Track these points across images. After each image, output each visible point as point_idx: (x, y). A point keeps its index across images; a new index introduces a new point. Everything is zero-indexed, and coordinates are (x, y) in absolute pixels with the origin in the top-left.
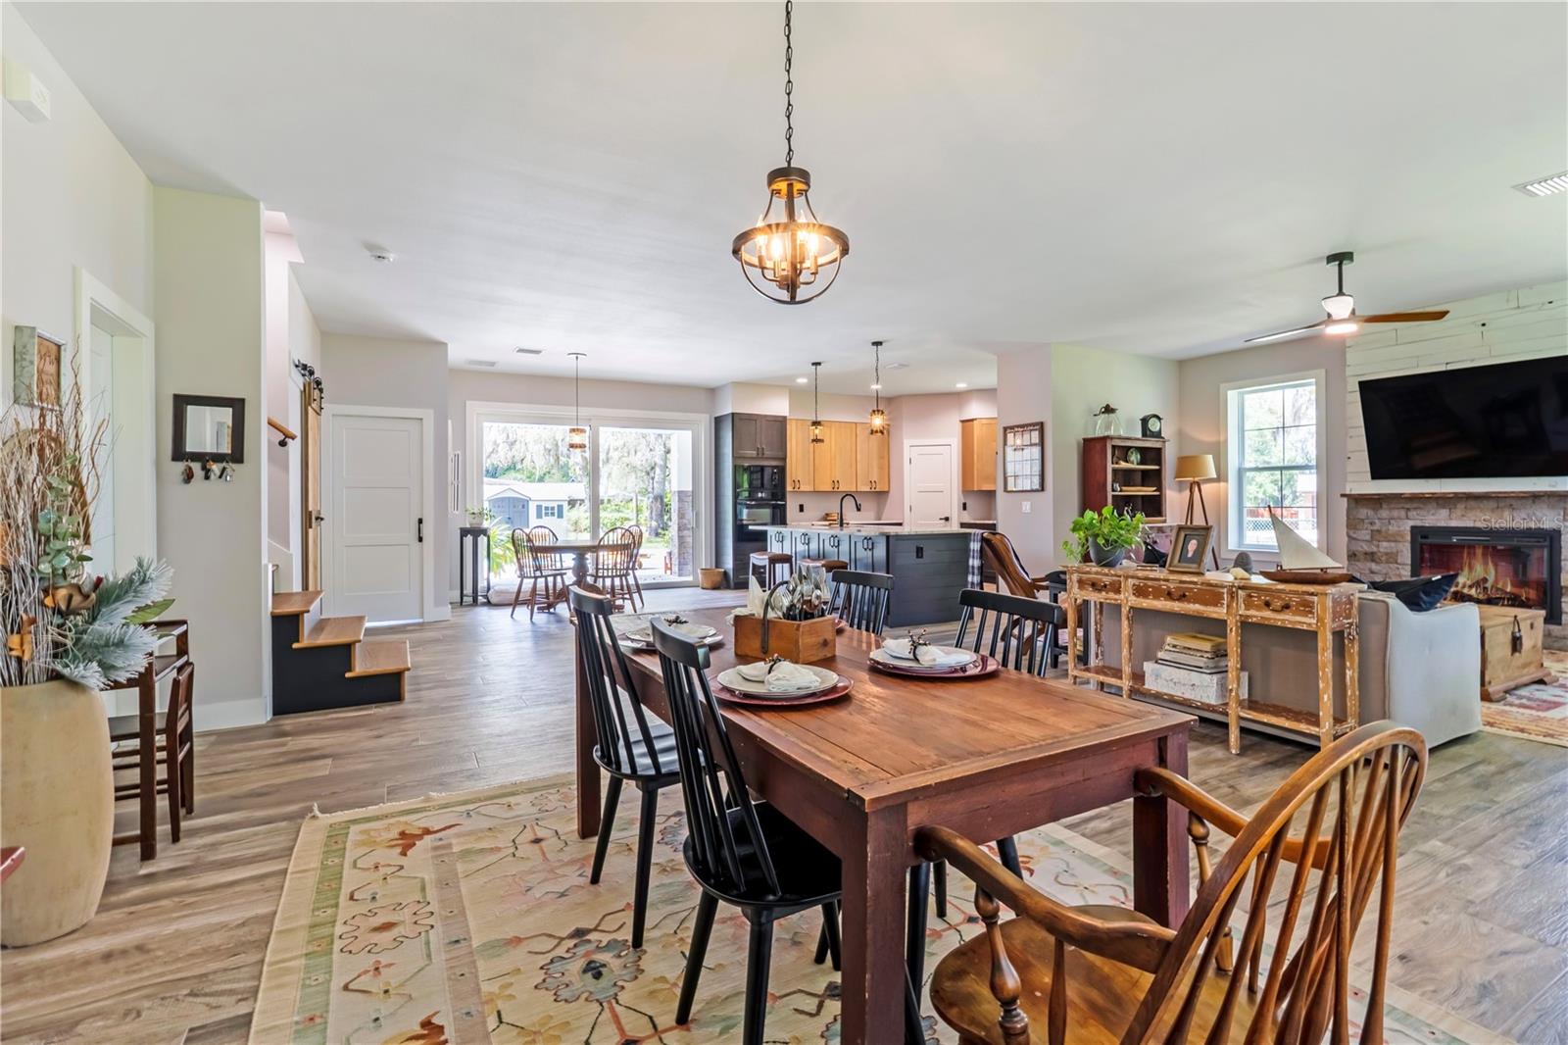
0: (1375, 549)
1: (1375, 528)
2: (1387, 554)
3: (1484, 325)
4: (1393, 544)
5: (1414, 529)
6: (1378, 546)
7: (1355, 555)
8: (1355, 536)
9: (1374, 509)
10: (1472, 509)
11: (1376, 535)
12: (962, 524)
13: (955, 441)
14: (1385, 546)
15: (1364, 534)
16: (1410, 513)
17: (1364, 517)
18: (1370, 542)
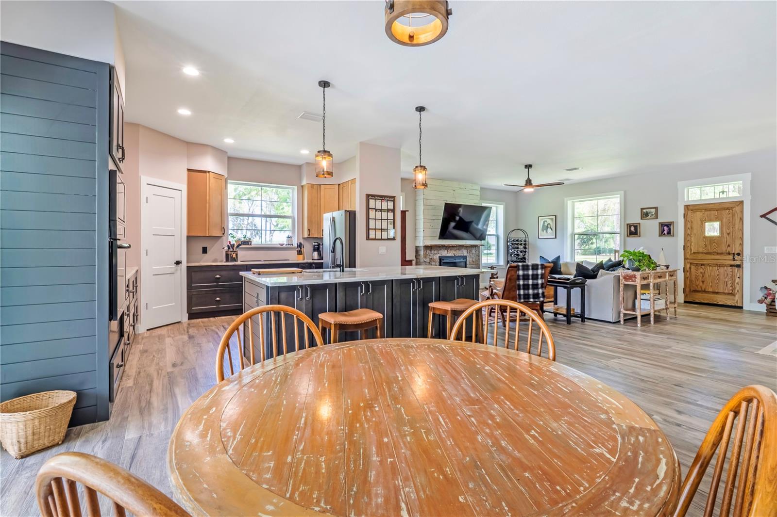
1: (431, 257)
4: (435, 263)
5: (439, 257)
6: (431, 264)
8: (426, 261)
9: (430, 250)
10: (452, 250)
11: (431, 260)
12: (188, 267)
13: (184, 187)
14: (433, 264)
15: (428, 260)
16: (439, 252)
17: (428, 253)
18: (429, 263)
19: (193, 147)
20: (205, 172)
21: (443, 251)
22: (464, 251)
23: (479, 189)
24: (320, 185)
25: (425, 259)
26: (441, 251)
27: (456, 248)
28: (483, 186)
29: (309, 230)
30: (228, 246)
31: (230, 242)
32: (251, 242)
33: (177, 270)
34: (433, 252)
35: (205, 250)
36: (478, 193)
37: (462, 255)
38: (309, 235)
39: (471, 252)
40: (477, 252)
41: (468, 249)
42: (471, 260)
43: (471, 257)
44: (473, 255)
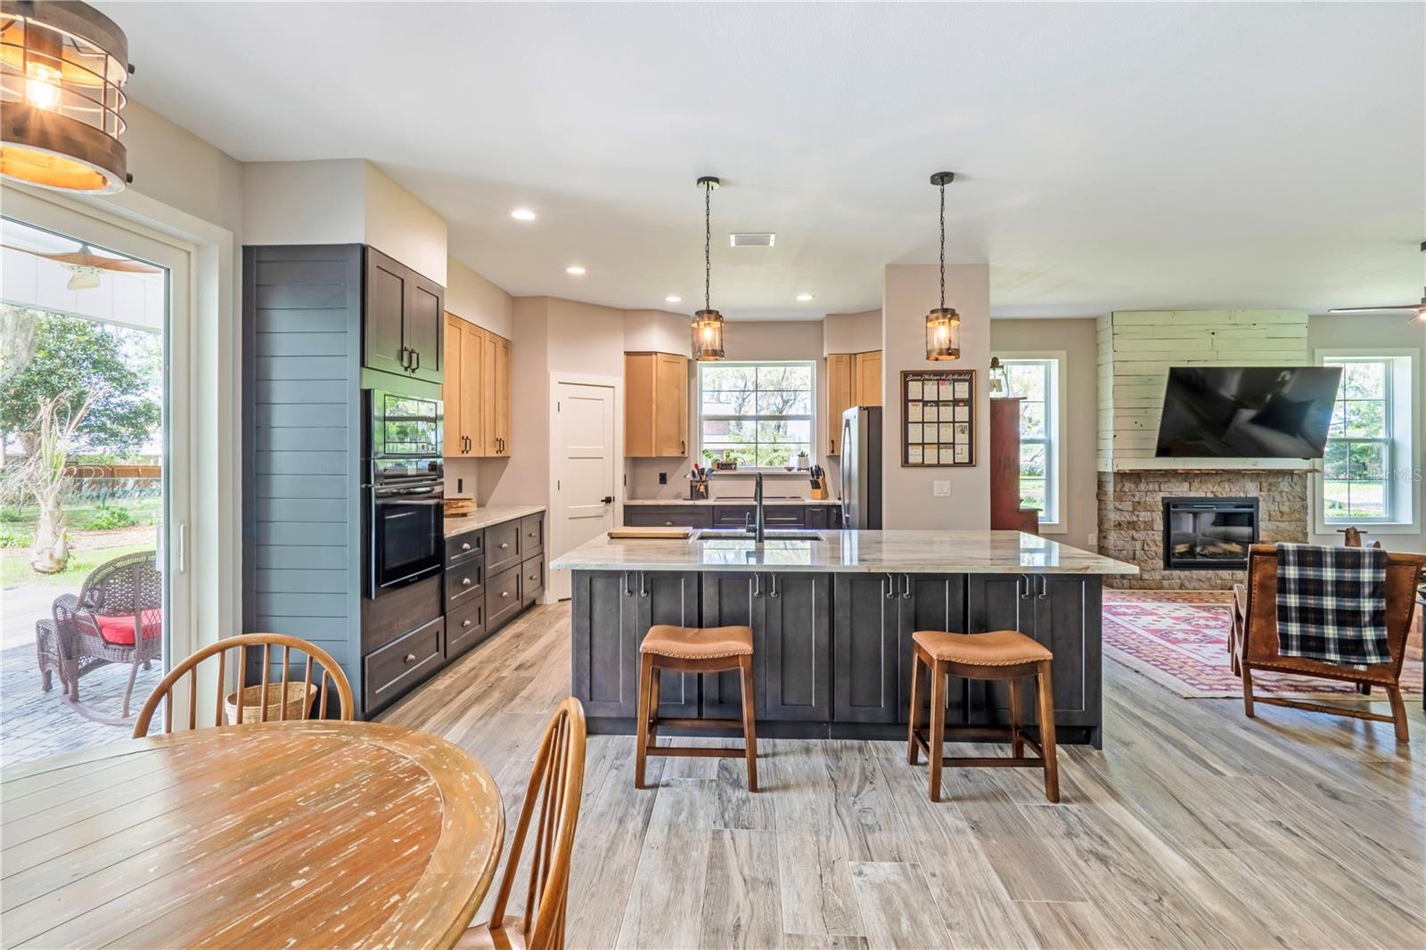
0: (1135, 519)
1: (1136, 499)
2: (1145, 522)
3: (1213, 333)
4: (1149, 514)
5: (1164, 499)
6: (1138, 516)
7: (1120, 524)
8: (1120, 507)
9: (1135, 483)
10: (1206, 482)
11: (1137, 505)
12: (626, 508)
13: (619, 382)
14: (1144, 516)
15: (1128, 506)
16: (1162, 487)
17: (1127, 490)
18: (1133, 512)
19: (632, 316)
20: (650, 354)
21: (1178, 484)
22: (1250, 484)
23: (1306, 320)
24: (855, 354)
25: (1117, 504)
26: (1168, 484)
27: (1218, 479)
28: (1312, 313)
29: (833, 441)
30: (693, 473)
31: (696, 466)
32: (735, 464)
33: (606, 511)
34: (1143, 486)
35: (663, 478)
36: (1303, 332)
37: (1242, 495)
38: (833, 452)
39: (1273, 489)
40: (1298, 489)
41: (1263, 479)
42: (1274, 507)
43: (1274, 501)
44: (1282, 496)
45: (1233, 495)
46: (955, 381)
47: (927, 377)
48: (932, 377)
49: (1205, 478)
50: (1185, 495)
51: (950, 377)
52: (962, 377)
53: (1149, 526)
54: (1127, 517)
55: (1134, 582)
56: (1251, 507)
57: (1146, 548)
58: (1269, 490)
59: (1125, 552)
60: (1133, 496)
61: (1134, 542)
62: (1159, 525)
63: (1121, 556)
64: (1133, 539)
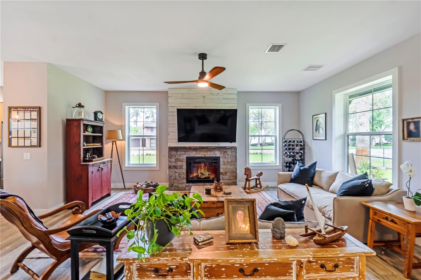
0: (176, 165)
1: (176, 158)
2: (180, 166)
3: (204, 97)
4: (181, 163)
5: (187, 157)
6: (177, 164)
7: (171, 167)
8: (170, 160)
9: (176, 151)
10: (201, 151)
11: (177, 160)
14: (179, 163)
15: (173, 160)
16: (186, 153)
17: (173, 154)
18: (175, 162)
21: (192, 152)
22: (217, 152)
23: (236, 93)
26: (188, 152)
27: (206, 150)
28: (238, 91)
34: (179, 153)
36: (235, 97)
37: (214, 156)
39: (225, 153)
40: (234, 153)
41: (222, 150)
42: (225, 160)
43: (225, 158)
44: (228, 156)
45: (211, 156)
46: (31, 111)
47: (19, 109)
48: (22, 109)
49: (201, 150)
50: (194, 156)
51: (29, 109)
52: (34, 110)
53: (181, 167)
54: (174, 164)
55: (176, 188)
56: (217, 160)
57: (180, 175)
58: (224, 154)
59: (173, 177)
60: (176, 156)
61: (175, 173)
62: (185, 167)
63: (171, 178)
64: (176, 172)
